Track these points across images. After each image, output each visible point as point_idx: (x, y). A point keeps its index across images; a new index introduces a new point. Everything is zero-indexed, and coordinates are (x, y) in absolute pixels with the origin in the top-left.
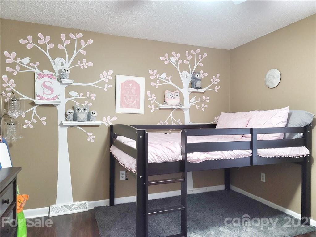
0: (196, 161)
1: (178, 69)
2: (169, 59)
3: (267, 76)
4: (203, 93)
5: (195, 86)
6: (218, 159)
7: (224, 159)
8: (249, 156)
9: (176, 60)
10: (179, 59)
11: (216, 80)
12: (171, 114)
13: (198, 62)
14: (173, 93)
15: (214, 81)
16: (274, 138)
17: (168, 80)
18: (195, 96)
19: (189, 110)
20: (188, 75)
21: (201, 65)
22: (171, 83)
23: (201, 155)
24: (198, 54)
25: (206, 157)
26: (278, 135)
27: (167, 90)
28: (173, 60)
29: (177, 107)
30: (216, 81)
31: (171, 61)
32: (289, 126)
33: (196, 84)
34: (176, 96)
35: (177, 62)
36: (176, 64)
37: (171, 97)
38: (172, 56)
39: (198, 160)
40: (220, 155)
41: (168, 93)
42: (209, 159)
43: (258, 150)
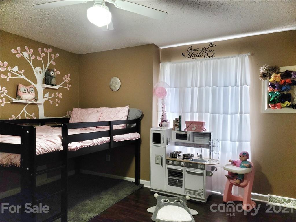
0: (74, 149)
1: (31, 64)
2: (21, 53)
3: (111, 82)
4: (57, 89)
5: (50, 83)
6: (89, 146)
7: (93, 146)
8: (108, 141)
9: (29, 55)
10: (32, 55)
11: (67, 78)
12: (24, 109)
13: (51, 61)
14: (28, 88)
15: (66, 80)
16: (121, 128)
17: (21, 74)
18: (49, 92)
19: (43, 105)
20: (42, 72)
21: (54, 64)
22: (23, 77)
23: (77, 144)
24: (50, 53)
25: (81, 145)
26: (123, 125)
27: (21, 84)
28: (26, 55)
29: (31, 102)
30: (67, 80)
31: (23, 55)
32: (129, 119)
33: (51, 81)
34: (31, 91)
35: (30, 57)
36: (29, 59)
37: (25, 91)
38: (25, 51)
39: (76, 148)
40: (91, 143)
41: (22, 88)
42: (84, 147)
43: (114, 136)
